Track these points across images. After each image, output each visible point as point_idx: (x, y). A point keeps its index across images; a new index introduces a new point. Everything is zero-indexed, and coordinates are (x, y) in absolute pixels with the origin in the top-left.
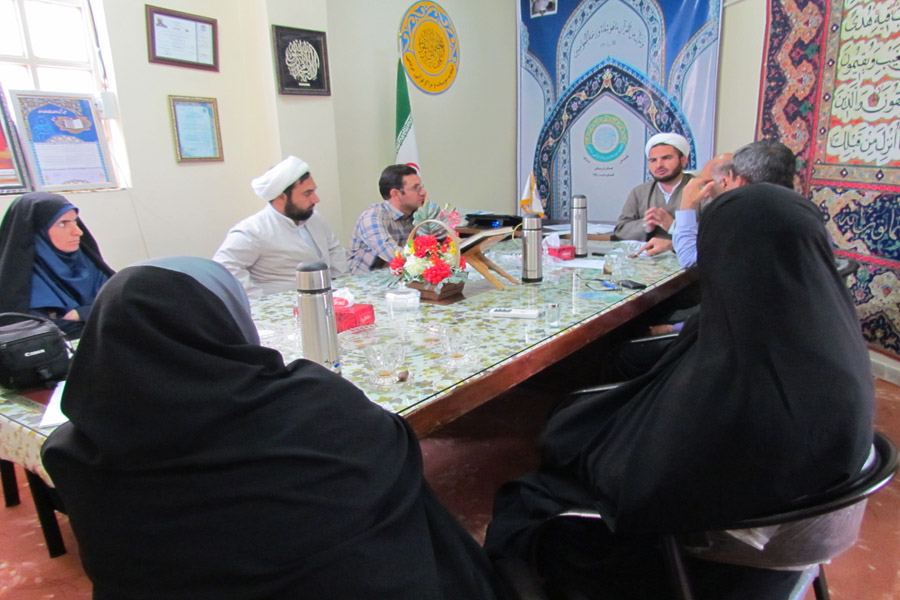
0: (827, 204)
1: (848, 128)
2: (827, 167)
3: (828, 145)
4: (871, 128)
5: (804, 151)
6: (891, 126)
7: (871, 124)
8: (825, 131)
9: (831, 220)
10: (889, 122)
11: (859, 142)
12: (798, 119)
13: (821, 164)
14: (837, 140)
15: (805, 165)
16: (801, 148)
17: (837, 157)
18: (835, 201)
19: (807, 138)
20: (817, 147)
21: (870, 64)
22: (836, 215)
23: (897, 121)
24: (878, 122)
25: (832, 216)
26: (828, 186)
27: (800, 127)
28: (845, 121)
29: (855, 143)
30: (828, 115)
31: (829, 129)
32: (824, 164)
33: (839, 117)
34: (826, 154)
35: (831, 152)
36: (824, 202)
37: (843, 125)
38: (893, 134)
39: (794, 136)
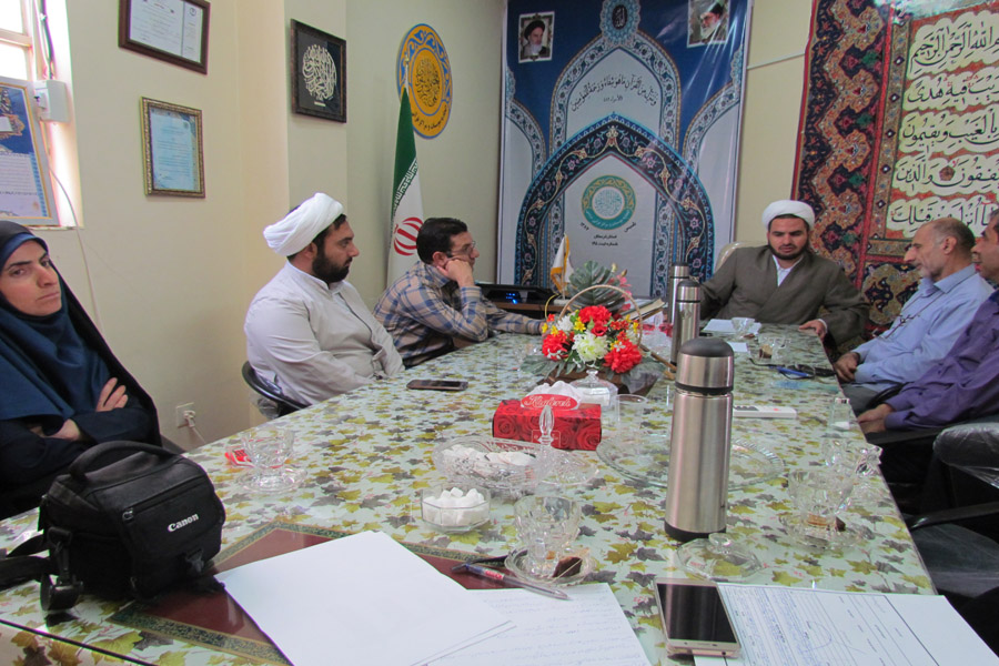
0: (888, 282)
1: (915, 202)
2: (887, 243)
3: (889, 219)
4: (944, 203)
5: (856, 224)
6: (971, 201)
7: (943, 198)
8: (884, 205)
9: (894, 299)
10: (968, 197)
11: (929, 216)
12: (848, 191)
13: (879, 239)
14: (900, 215)
15: (858, 240)
16: (852, 221)
17: (901, 232)
18: (899, 279)
19: (860, 211)
20: (873, 221)
21: (941, 137)
22: (901, 294)
23: (978, 197)
24: (955, 196)
25: (895, 295)
26: (889, 263)
27: (850, 200)
28: (910, 194)
29: (924, 218)
30: (888, 187)
31: (889, 202)
32: (884, 239)
33: (902, 189)
34: (885, 229)
35: (891, 226)
36: (884, 279)
37: (907, 199)
38: (973, 209)
39: (843, 209)
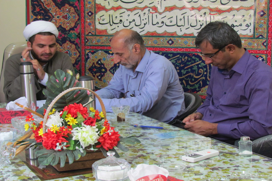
0: (102, 62)
1: (111, 12)
2: (98, 38)
3: (97, 23)
4: (129, 12)
5: (75, 27)
6: (144, 11)
7: (128, 10)
8: (92, 14)
9: (108, 72)
10: (143, 9)
11: (121, 21)
12: (67, 5)
13: (93, 35)
14: (103, 20)
15: (79, 36)
16: (73, 25)
17: (106, 30)
18: (109, 59)
19: (77, 18)
20: (86, 24)
22: (112, 68)
23: (148, 9)
24: (135, 9)
25: (108, 69)
26: (101, 50)
27: (69, 11)
28: (108, 7)
29: (118, 22)
30: (93, 4)
31: (96, 13)
32: (96, 35)
33: (103, 5)
34: (96, 29)
35: (99, 27)
36: (100, 60)
37: (107, 10)
38: (146, 16)
39: (65, 17)
